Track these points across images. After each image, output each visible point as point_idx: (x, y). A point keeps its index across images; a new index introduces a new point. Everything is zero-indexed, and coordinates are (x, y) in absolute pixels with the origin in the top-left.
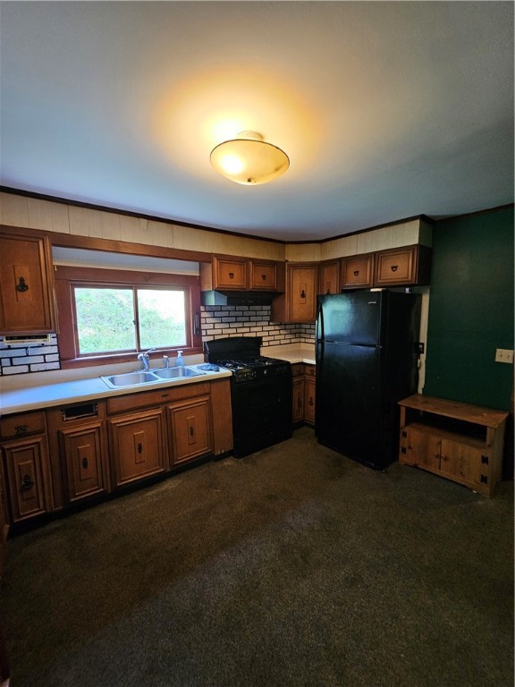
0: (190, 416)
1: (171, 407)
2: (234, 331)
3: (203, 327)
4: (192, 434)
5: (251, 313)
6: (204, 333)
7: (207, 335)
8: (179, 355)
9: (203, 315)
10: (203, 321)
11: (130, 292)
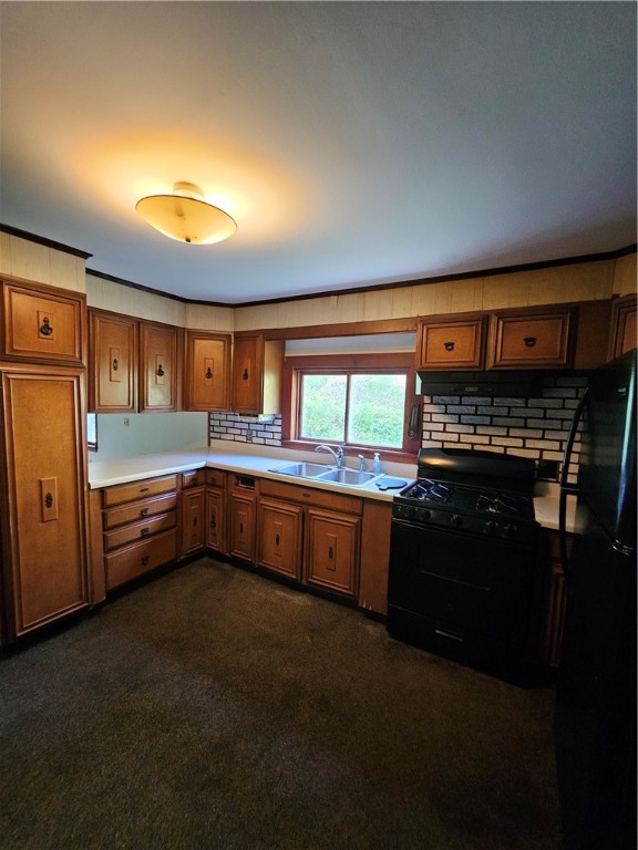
0: (332, 533)
1: (311, 512)
2: (486, 440)
3: (426, 426)
4: (331, 557)
5: (528, 412)
6: (426, 435)
7: (431, 439)
8: (376, 458)
9: (428, 408)
10: (426, 417)
11: (344, 378)
